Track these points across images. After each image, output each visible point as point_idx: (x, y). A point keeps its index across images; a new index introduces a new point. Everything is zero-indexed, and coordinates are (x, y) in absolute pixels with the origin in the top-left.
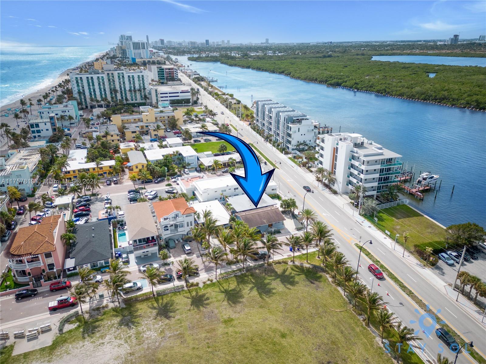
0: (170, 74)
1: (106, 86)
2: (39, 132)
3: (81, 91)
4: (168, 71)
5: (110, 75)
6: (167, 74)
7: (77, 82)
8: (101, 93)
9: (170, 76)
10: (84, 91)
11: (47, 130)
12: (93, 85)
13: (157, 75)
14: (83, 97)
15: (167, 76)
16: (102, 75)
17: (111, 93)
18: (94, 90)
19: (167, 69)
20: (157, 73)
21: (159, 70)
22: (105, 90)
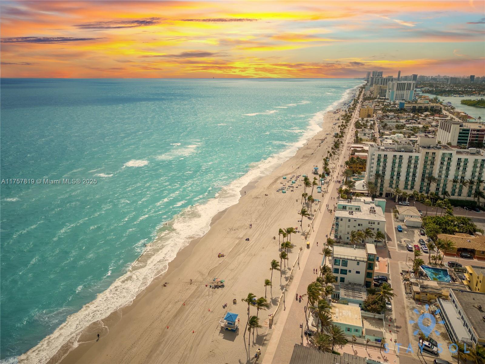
0: (477, 137)
1: (418, 170)
2: (344, 272)
3: (381, 172)
4: (476, 132)
5: (430, 154)
6: (473, 137)
7: (379, 160)
8: (407, 179)
9: (476, 140)
10: (384, 173)
11: (358, 272)
12: (400, 166)
13: (457, 138)
14: (379, 181)
15: (472, 140)
16: (417, 154)
17: (423, 180)
18: (399, 174)
19: (474, 131)
20: (457, 134)
21: (461, 131)
22: (414, 175)
